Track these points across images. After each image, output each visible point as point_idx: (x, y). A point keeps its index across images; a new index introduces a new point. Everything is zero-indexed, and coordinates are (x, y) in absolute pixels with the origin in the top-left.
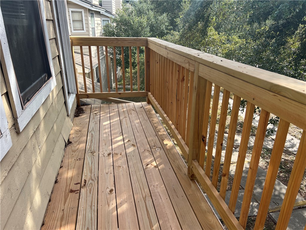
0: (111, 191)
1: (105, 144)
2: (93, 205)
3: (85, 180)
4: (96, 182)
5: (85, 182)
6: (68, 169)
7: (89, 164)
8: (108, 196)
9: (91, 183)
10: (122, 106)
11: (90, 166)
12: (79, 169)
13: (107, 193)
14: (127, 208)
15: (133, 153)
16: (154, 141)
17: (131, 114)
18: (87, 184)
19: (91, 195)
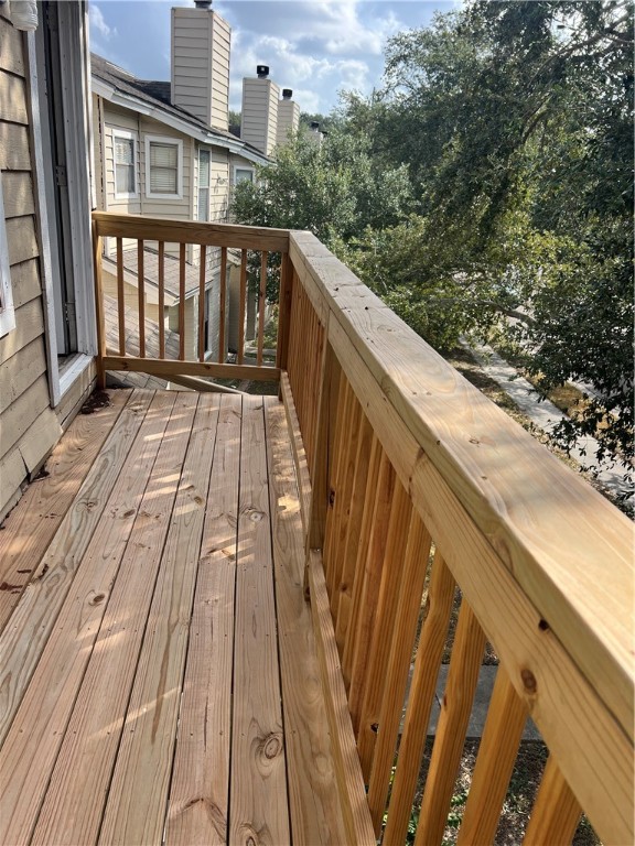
0: (98, 599)
1: (129, 489)
2: (43, 623)
3: (46, 566)
4: (70, 573)
5: (44, 571)
6: (16, 536)
7: (70, 531)
8: (86, 610)
9: (58, 575)
10: (211, 400)
11: (71, 535)
12: (41, 537)
13: (86, 602)
14: (119, 644)
15: (187, 519)
16: (256, 495)
17: (225, 422)
18: (46, 574)
19: (47, 602)
